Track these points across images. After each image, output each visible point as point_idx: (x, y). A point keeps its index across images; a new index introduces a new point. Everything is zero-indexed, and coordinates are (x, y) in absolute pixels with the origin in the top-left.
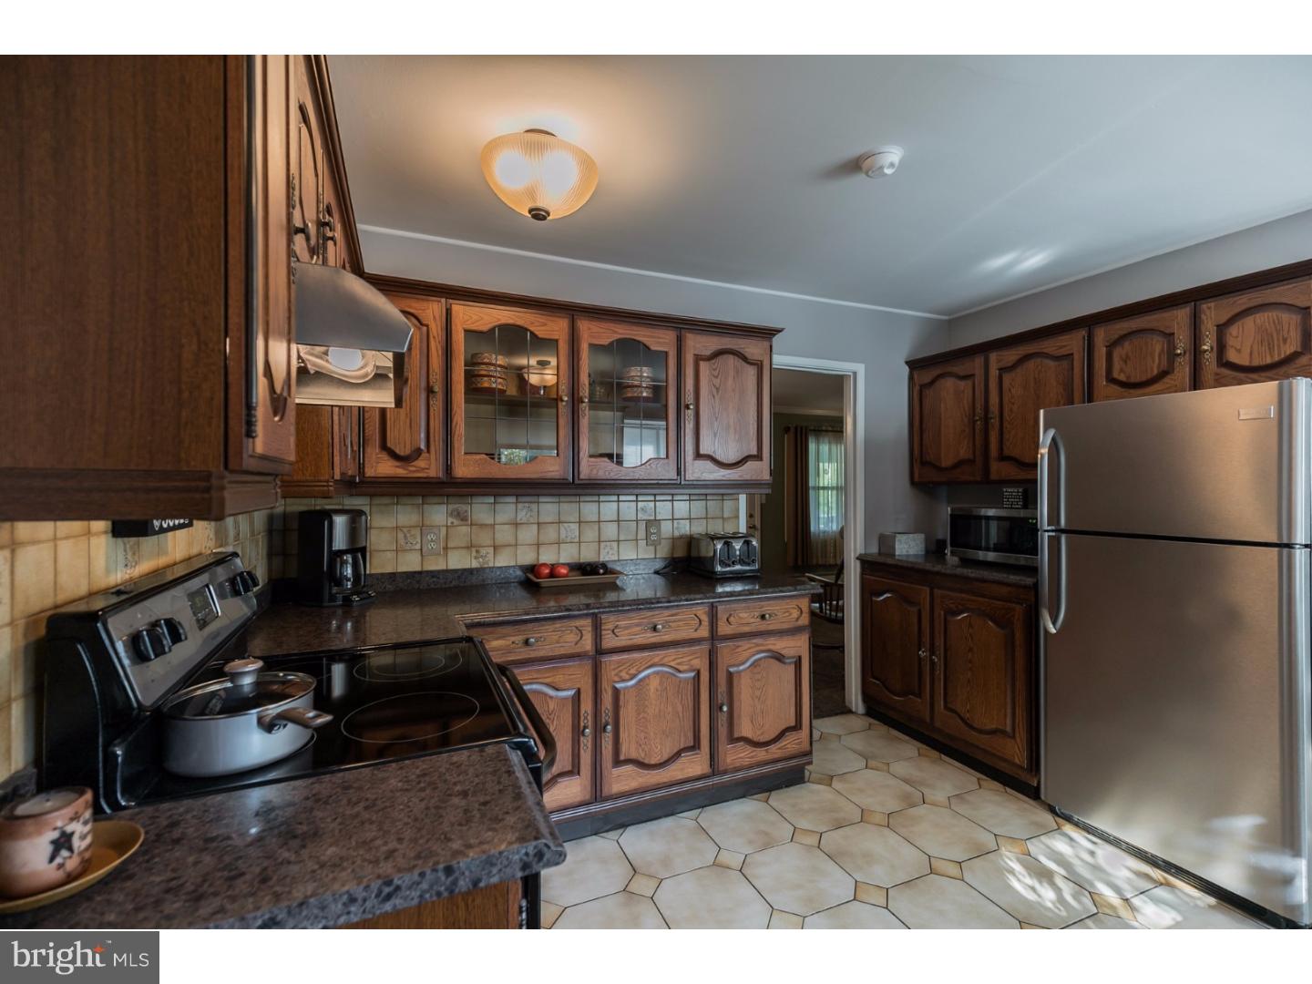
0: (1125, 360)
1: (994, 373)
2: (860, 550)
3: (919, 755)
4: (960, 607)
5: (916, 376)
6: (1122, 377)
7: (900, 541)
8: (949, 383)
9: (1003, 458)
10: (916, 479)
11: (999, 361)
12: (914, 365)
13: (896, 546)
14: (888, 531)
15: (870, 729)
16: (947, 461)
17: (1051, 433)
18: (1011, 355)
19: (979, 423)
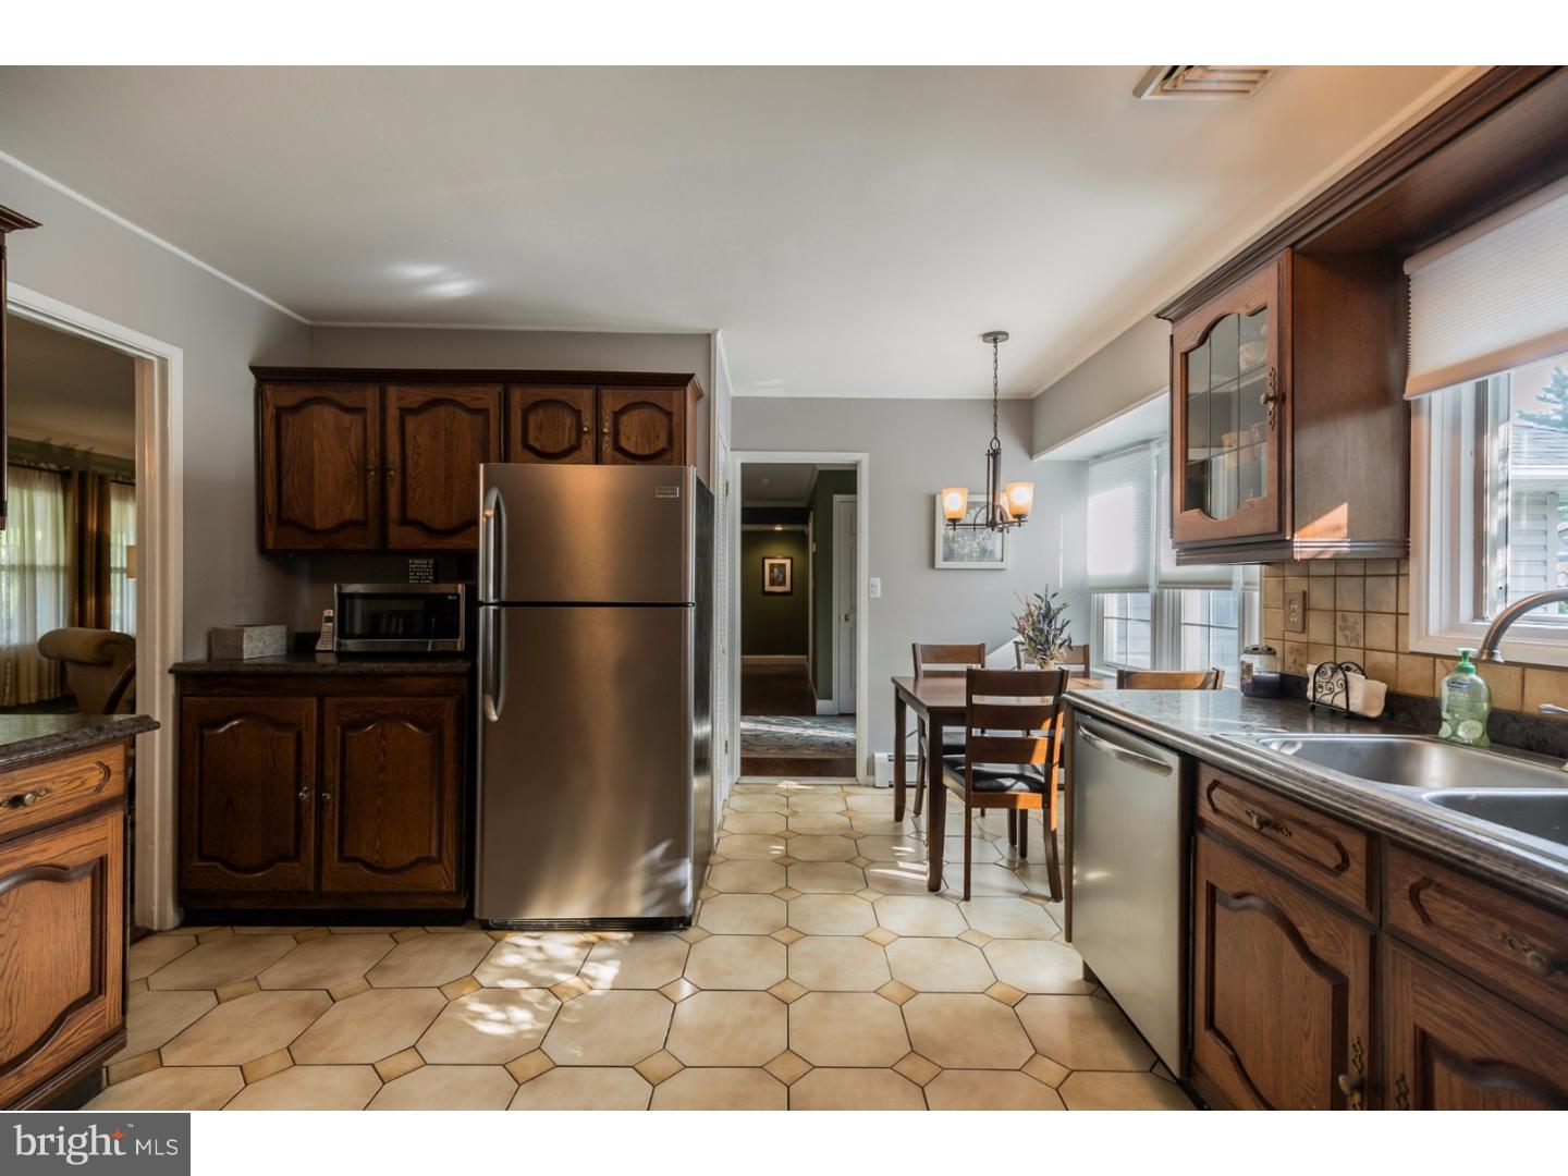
0: (540, 427)
1: (393, 413)
2: (175, 656)
3: (299, 943)
4: (368, 716)
5: (269, 394)
6: (537, 446)
7: (250, 637)
8: (327, 414)
9: (405, 521)
10: (270, 544)
11: (400, 399)
12: (266, 377)
13: (245, 646)
14: (226, 623)
15: (198, 944)
16: (323, 521)
17: (494, 494)
18: (416, 395)
19: (372, 473)
